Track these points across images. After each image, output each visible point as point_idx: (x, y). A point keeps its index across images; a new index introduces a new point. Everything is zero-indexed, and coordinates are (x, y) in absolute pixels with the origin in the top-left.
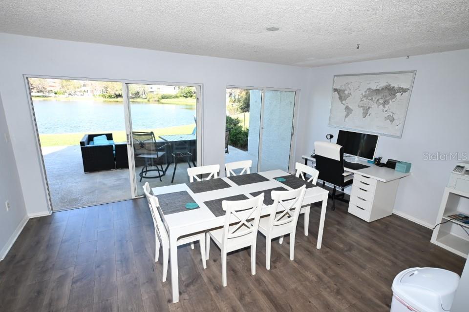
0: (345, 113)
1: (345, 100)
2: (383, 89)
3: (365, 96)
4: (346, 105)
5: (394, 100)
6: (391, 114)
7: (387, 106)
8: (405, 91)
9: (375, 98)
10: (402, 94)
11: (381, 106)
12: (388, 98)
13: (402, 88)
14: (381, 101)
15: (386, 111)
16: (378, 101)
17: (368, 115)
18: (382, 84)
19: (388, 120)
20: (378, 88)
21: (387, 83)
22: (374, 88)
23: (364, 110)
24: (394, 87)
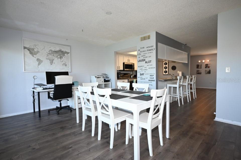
0: (37, 63)
1: (36, 55)
2: (58, 51)
3: (49, 54)
4: (37, 58)
5: (64, 57)
6: (65, 62)
7: (62, 59)
8: (68, 53)
9: (56, 55)
10: (67, 54)
11: (59, 59)
12: (62, 56)
13: (67, 52)
14: (59, 57)
15: (62, 61)
16: (57, 56)
17: (53, 63)
18: (58, 49)
19: (64, 65)
20: (56, 50)
21: (60, 48)
22: (53, 50)
23: (50, 61)
24: (63, 51)
